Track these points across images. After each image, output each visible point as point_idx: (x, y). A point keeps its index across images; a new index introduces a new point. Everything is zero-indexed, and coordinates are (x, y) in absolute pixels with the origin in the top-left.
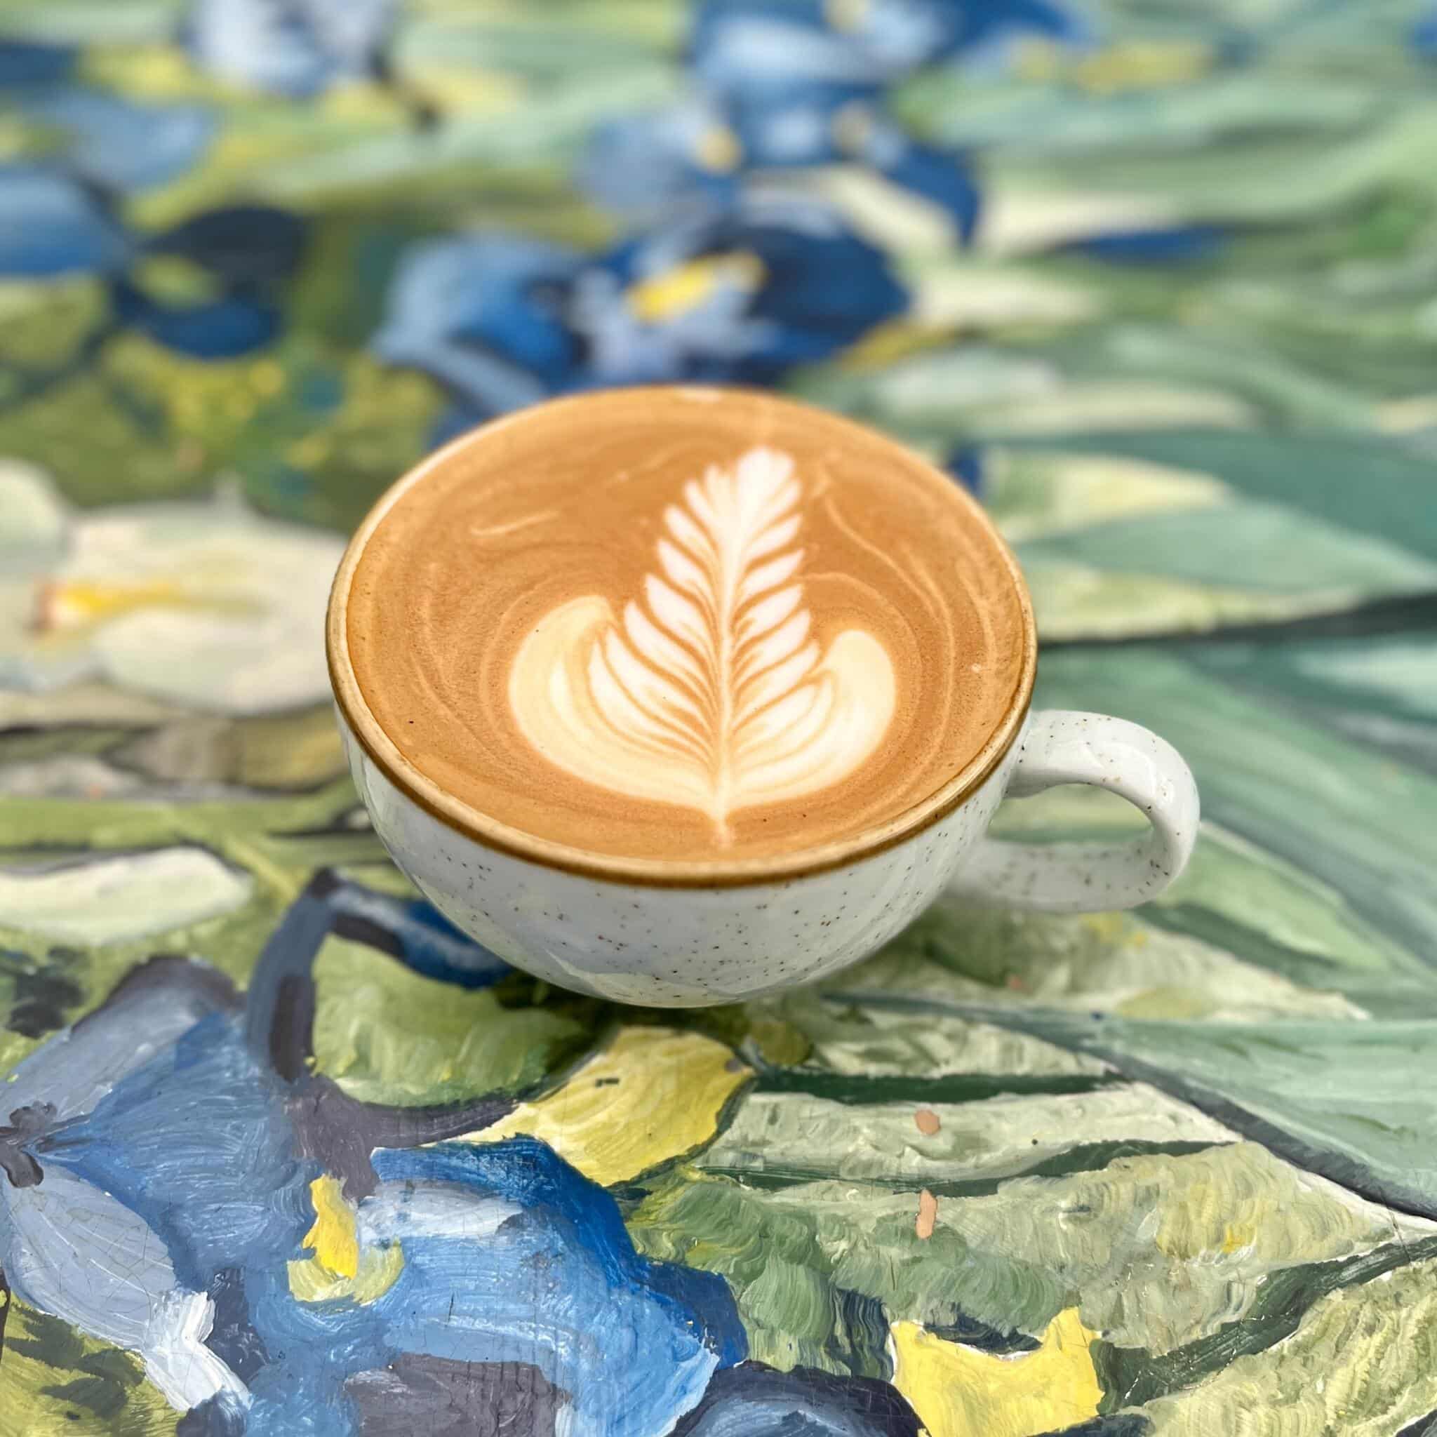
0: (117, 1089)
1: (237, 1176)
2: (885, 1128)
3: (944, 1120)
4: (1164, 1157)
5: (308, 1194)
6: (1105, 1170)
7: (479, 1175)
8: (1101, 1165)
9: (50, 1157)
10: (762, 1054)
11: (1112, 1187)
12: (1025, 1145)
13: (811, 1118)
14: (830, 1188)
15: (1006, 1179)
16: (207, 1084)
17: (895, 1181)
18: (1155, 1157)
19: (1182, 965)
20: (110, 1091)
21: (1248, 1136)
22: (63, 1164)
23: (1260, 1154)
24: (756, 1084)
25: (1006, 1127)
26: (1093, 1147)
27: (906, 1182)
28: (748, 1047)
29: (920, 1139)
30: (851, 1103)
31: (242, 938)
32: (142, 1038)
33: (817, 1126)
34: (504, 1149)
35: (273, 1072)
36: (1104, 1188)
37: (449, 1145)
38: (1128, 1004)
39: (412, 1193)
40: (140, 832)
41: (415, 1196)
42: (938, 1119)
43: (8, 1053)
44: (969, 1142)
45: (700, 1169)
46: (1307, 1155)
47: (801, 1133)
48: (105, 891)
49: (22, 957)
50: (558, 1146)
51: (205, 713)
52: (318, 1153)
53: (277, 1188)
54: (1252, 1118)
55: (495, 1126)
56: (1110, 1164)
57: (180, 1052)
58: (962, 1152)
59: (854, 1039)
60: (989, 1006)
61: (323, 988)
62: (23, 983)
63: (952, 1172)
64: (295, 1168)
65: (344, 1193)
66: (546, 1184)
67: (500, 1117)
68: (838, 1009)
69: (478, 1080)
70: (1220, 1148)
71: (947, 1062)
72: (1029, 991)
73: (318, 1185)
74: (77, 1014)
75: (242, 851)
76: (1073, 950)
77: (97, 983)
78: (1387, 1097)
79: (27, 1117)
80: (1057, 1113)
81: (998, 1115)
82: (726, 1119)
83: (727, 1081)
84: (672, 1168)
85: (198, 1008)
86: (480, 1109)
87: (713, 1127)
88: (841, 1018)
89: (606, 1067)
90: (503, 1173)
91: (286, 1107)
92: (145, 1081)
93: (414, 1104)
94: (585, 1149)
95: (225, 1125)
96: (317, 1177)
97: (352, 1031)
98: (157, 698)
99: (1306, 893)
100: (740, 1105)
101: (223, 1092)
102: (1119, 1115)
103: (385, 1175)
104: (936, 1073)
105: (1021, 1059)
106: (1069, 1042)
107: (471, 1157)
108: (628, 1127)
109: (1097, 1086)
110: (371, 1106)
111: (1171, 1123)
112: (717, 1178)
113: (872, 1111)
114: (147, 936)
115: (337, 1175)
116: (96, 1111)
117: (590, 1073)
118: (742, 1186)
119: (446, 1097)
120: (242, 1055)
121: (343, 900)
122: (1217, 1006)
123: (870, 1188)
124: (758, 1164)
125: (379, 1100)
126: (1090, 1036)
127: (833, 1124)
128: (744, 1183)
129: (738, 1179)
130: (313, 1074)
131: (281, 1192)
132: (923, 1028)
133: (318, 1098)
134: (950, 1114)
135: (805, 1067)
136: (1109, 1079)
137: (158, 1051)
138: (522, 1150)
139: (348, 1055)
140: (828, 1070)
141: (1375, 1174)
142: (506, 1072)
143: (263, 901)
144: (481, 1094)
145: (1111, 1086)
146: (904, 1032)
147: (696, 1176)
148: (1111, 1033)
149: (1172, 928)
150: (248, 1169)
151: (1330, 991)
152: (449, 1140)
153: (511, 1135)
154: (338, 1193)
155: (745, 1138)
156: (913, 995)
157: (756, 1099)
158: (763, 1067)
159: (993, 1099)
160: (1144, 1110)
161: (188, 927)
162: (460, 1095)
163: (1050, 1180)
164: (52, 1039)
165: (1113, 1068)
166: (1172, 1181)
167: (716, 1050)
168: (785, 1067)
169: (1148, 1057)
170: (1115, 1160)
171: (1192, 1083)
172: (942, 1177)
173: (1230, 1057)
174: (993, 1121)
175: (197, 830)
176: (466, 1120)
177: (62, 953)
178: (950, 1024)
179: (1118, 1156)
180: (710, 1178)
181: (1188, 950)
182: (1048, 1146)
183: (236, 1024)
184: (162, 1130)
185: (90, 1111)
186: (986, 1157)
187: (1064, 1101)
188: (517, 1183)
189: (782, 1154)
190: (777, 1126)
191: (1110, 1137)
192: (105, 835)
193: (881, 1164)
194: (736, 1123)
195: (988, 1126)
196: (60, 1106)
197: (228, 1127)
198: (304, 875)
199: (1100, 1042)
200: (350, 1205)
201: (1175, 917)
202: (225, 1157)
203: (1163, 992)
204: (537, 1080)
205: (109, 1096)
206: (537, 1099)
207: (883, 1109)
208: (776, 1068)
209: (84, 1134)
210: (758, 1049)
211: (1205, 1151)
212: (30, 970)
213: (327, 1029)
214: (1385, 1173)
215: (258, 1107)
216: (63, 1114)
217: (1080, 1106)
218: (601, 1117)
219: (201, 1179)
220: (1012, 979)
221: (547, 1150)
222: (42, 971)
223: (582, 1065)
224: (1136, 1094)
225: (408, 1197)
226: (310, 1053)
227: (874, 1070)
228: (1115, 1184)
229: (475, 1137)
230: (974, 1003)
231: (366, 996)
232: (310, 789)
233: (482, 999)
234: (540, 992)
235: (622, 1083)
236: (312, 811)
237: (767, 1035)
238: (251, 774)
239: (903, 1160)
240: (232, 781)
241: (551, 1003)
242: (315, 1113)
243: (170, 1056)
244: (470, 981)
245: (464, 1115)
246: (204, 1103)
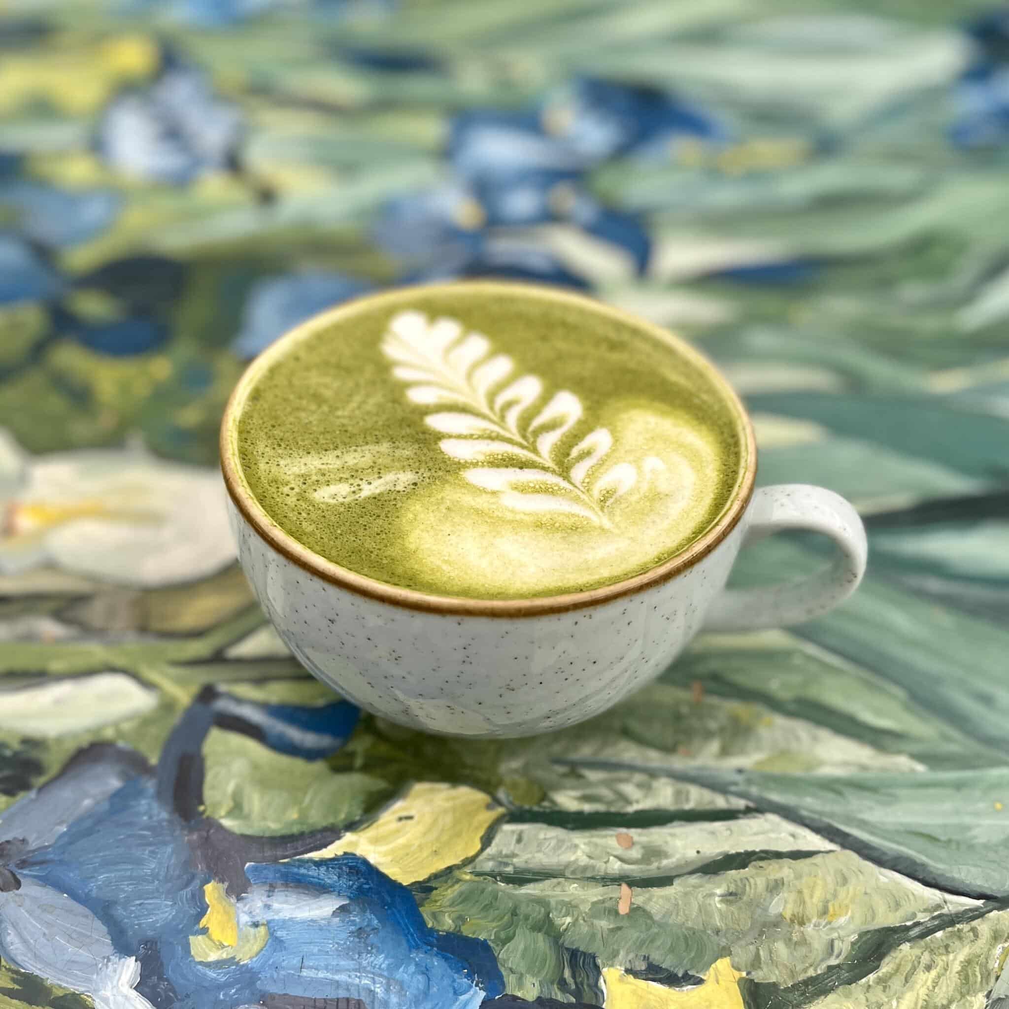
0: (70, 828)
1: (153, 882)
2: (596, 845)
3: (636, 838)
4: (787, 861)
5: (202, 893)
6: (747, 869)
7: (319, 879)
8: (744, 866)
9: (25, 872)
10: (511, 798)
11: (751, 880)
12: (691, 854)
13: (545, 839)
14: (559, 883)
15: (678, 876)
16: (131, 824)
17: (603, 879)
18: (780, 861)
19: (797, 738)
20: (65, 829)
21: (844, 846)
22: (35, 877)
23: (853, 857)
24: (507, 818)
25: (679, 843)
26: (738, 854)
27: (611, 879)
28: (501, 794)
29: (619, 851)
30: (573, 829)
31: (153, 731)
32: (86, 796)
33: (550, 844)
34: (336, 862)
35: (176, 815)
36: (746, 881)
37: (298, 860)
38: (760, 763)
39: (273, 891)
40: (81, 662)
41: (275, 894)
42: (632, 838)
44: (653, 853)
45: (470, 873)
46: (885, 858)
47: (539, 848)
48: (58, 702)
49: (2, 745)
50: (372, 860)
51: (124, 587)
52: (208, 867)
53: (182, 889)
54: (847, 835)
55: (329, 847)
56: (750, 866)
57: (112, 804)
58: (648, 859)
59: (573, 788)
60: (666, 766)
61: (209, 762)
62: (4, 762)
63: (642, 871)
64: (193, 877)
65: (227, 893)
66: (365, 884)
67: (332, 842)
68: (562, 769)
69: (317, 818)
70: (824, 854)
71: (637, 802)
72: (693, 756)
73: (209, 888)
75: (153, 676)
76: (722, 728)
77: (54, 761)
78: (939, 821)
79: (9, 847)
80: (713, 833)
81: (673, 835)
82: (487, 841)
83: (488, 817)
84: (450, 872)
85: (125, 776)
86: (319, 836)
87: (478, 846)
88: (565, 775)
89: (405, 809)
90: (336, 878)
91: (186, 838)
92: (88, 823)
93: (274, 834)
94: (392, 861)
95: (145, 850)
96: (208, 882)
97: (231, 787)
99: (881, 690)
100: (496, 832)
101: (142, 829)
102: (756, 834)
103: (255, 880)
104: (631, 809)
105: (687, 800)
106: (720, 788)
107: (314, 867)
108: (420, 847)
109: (741, 815)
110: (244, 836)
111: (791, 839)
112: (482, 878)
113: (587, 834)
114: (88, 731)
115: (222, 881)
116: (55, 843)
117: (394, 813)
118: (499, 883)
119: (295, 830)
120: (155, 805)
121: (222, 705)
122: (821, 763)
123: (586, 882)
124: (509, 869)
125: (249, 832)
126: (735, 784)
127: (560, 842)
128: (500, 881)
129: (496, 879)
130: (204, 816)
131: (184, 892)
132: (621, 781)
133: (208, 831)
134: (640, 835)
135: (540, 806)
136: (748, 812)
137: (97, 803)
138: (348, 863)
139: (227, 804)
140: (557, 809)
141: (932, 869)
142: (336, 812)
143: (167, 706)
144: (319, 827)
145: (750, 815)
146: (607, 783)
147: (468, 877)
148: (749, 782)
149: (789, 714)
150: (161, 878)
151: (899, 752)
152: (298, 857)
153: (340, 853)
154: (223, 894)
155: (501, 852)
156: (614, 760)
157: (507, 828)
158: (512, 808)
159: (669, 825)
160: (773, 831)
161: (116, 724)
162: (305, 828)
163: (708, 876)
164: (25, 796)
165: (751, 805)
166: (792, 876)
167: (480, 797)
168: (527, 807)
169: (775, 797)
170: (754, 863)
171: (804, 813)
172: (635, 875)
173: (831, 795)
174: (669, 839)
175: (120, 661)
176: (310, 844)
177: (29, 742)
178: (638, 777)
179: (755, 860)
180: (477, 879)
181: (800, 727)
182: (707, 855)
183: (150, 785)
184: (101, 854)
185: (52, 841)
186: (665, 862)
187: (718, 825)
188: (345, 884)
189: (526, 862)
190: (522, 843)
191: (750, 849)
192: (57, 666)
193: (593, 867)
194: (494, 844)
195: (666, 842)
196: (30, 841)
197: (147, 852)
198: (194, 689)
199: (742, 788)
200: (231, 899)
201: (792, 707)
202: (145, 871)
203: (784, 754)
204: (357, 818)
205: (64, 834)
206: (359, 829)
207: (595, 832)
208: (521, 808)
209: (48, 857)
210: (508, 795)
211: (815, 856)
212: (8, 753)
213: (213, 788)
214: (938, 869)
215: (167, 838)
216: (34, 845)
217: (729, 829)
218: (402, 841)
219: (128, 885)
220: (681, 748)
221: (365, 862)
222: (16, 754)
223: (388, 807)
224: (766, 820)
225: (271, 894)
226: (201, 802)
227: (587, 808)
228: (753, 878)
229: (315, 855)
230: (656, 764)
231: (239, 766)
232: (197, 634)
233: (319, 767)
234: (359, 762)
235: (416, 819)
236: (199, 648)
237: (514, 786)
238: (156, 625)
239: (609, 865)
240: (143, 629)
241: (366, 768)
242: (206, 841)
243: (106, 806)
244: (310, 755)
245: (308, 841)
246: (129, 836)
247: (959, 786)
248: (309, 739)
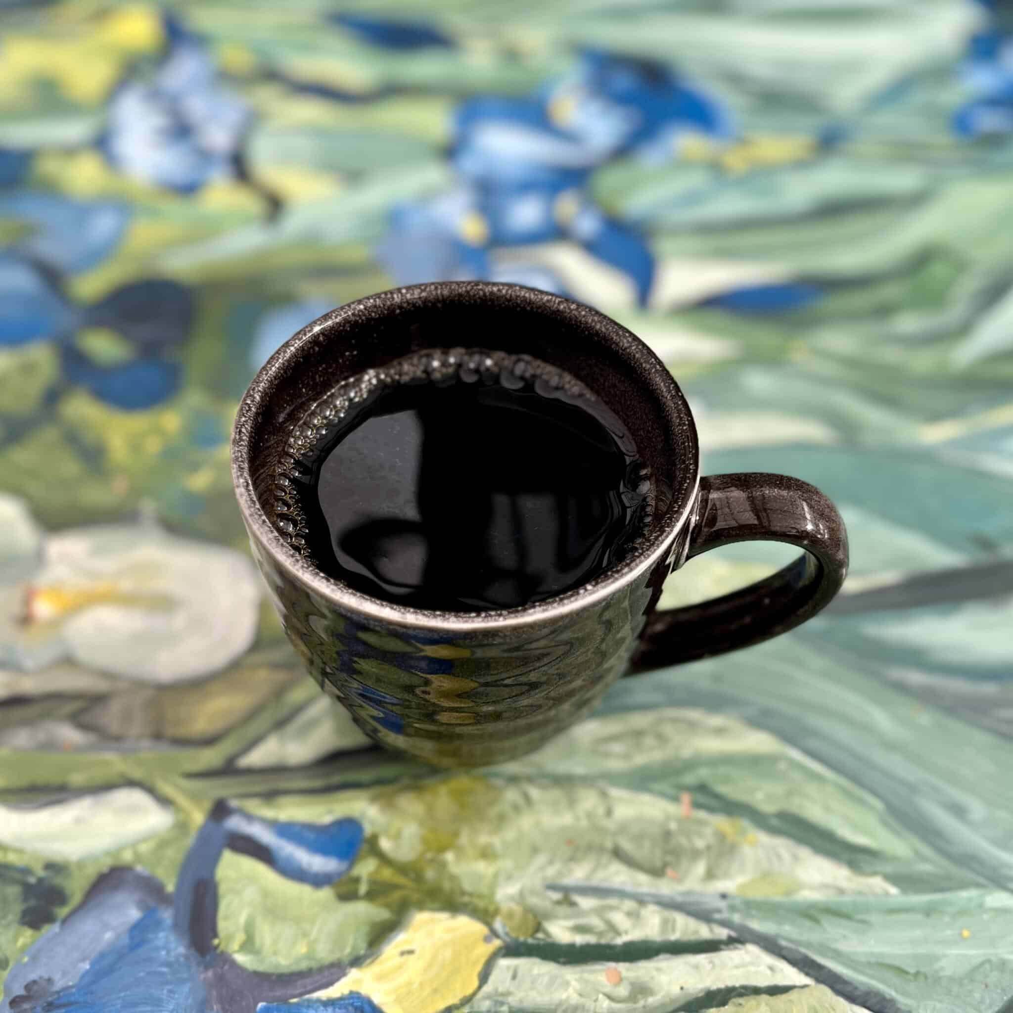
0: (92, 965)
2: (586, 982)
3: (624, 974)
4: (764, 997)
6: (727, 1007)
8: (723, 1003)
10: (507, 929)
12: (675, 990)
13: (538, 975)
16: (150, 960)
18: (758, 997)
19: (779, 857)
20: (88, 967)
21: (818, 980)
23: (825, 992)
24: (503, 951)
26: (719, 991)
28: (498, 925)
29: (608, 989)
30: (565, 963)
31: (170, 853)
32: (106, 927)
33: (543, 981)
34: (342, 1002)
35: (193, 950)
37: (307, 1000)
38: (743, 887)
40: (99, 775)
42: (619, 973)
43: (21, 942)
44: (639, 990)
46: (857, 993)
47: (533, 986)
48: (78, 820)
49: (26, 871)
51: (139, 684)
52: (223, 1009)
54: (820, 967)
56: (730, 1003)
57: (132, 938)
58: (635, 997)
59: (567, 917)
60: (653, 890)
61: (223, 889)
62: (28, 890)
63: (629, 1010)
67: (338, 979)
68: (556, 896)
69: (325, 953)
70: (800, 989)
71: (626, 932)
72: (679, 880)
74: (63, 912)
75: (168, 790)
76: (709, 848)
77: (76, 888)
78: (908, 950)
79: (36, 987)
80: (696, 967)
81: (659, 970)
82: (484, 978)
83: (485, 950)
85: (141, 905)
86: (326, 973)
87: (475, 983)
88: (558, 903)
89: (406, 942)
91: (202, 976)
92: (110, 959)
94: (394, 1000)
95: (163, 990)
97: (242, 919)
98: (106, 674)
99: (861, 802)
100: (493, 967)
101: (160, 966)
102: (737, 967)
104: (619, 941)
105: (674, 930)
106: (704, 916)
107: (321, 1008)
108: (421, 985)
109: (723, 947)
110: (256, 974)
111: (769, 972)
113: (578, 969)
114: (108, 853)
116: (79, 983)
117: (396, 946)
119: (304, 965)
120: (172, 938)
121: (235, 823)
122: (801, 886)
124: (505, 1009)
125: (261, 968)
126: (719, 911)
127: (553, 980)
130: (218, 951)
132: (611, 908)
133: (223, 968)
134: (628, 970)
135: (535, 938)
136: (732, 942)
137: (118, 937)
138: (354, 1003)
139: (240, 937)
140: (549, 940)
141: (899, 1006)
142: (342, 946)
143: (181, 827)
145: (731, 947)
146: (599, 912)
148: (733, 908)
149: (774, 831)
151: (874, 874)
152: (306, 997)
153: (346, 992)
155: (497, 990)
156: (605, 885)
157: (505, 963)
158: (508, 939)
159: (656, 958)
160: (752, 964)
161: (134, 845)
162: (314, 964)
164: (50, 930)
165: (733, 934)
167: (478, 928)
168: (522, 939)
169: (756, 925)
170: (734, 1000)
171: (784, 943)
173: (808, 923)
175: (137, 773)
176: (318, 981)
177: (52, 867)
178: (629, 905)
179: (734, 997)
181: (783, 845)
182: (691, 991)
183: (167, 915)
185: (76, 981)
186: (651, 1000)
187: (701, 958)
189: (520, 1001)
190: (517, 981)
191: (730, 983)
192: (77, 779)
193: (584, 1007)
194: (490, 979)
195: (652, 978)
196: (57, 977)
197: (165, 992)
199: (725, 915)
201: (775, 822)
203: (767, 876)
204: (362, 952)
205: (87, 972)
206: (364, 965)
207: (585, 967)
208: (516, 940)
209: (73, 999)
210: (504, 926)
211: (791, 992)
212: (32, 880)
213: (226, 918)
214: (906, 1005)
215: (185, 976)
216: (58, 984)
217: (712, 962)
218: (404, 978)
220: (669, 871)
221: (370, 1003)
222: (41, 881)
223: (390, 940)
224: (747, 952)
226: (216, 935)
227: (579, 939)
229: (323, 994)
230: (645, 889)
231: (250, 893)
232: (209, 741)
233: (326, 894)
234: (363, 889)
235: (417, 952)
236: (211, 757)
237: (510, 915)
238: (171, 731)
239: (598, 1004)
240: (157, 736)
241: (371, 896)
242: (220, 979)
243: (126, 940)
244: (318, 881)
245: (317, 978)
246: (149, 973)
247: (929, 911)
248: (317, 863)
